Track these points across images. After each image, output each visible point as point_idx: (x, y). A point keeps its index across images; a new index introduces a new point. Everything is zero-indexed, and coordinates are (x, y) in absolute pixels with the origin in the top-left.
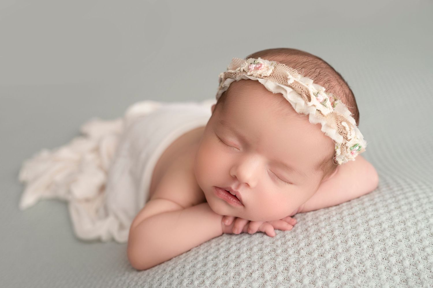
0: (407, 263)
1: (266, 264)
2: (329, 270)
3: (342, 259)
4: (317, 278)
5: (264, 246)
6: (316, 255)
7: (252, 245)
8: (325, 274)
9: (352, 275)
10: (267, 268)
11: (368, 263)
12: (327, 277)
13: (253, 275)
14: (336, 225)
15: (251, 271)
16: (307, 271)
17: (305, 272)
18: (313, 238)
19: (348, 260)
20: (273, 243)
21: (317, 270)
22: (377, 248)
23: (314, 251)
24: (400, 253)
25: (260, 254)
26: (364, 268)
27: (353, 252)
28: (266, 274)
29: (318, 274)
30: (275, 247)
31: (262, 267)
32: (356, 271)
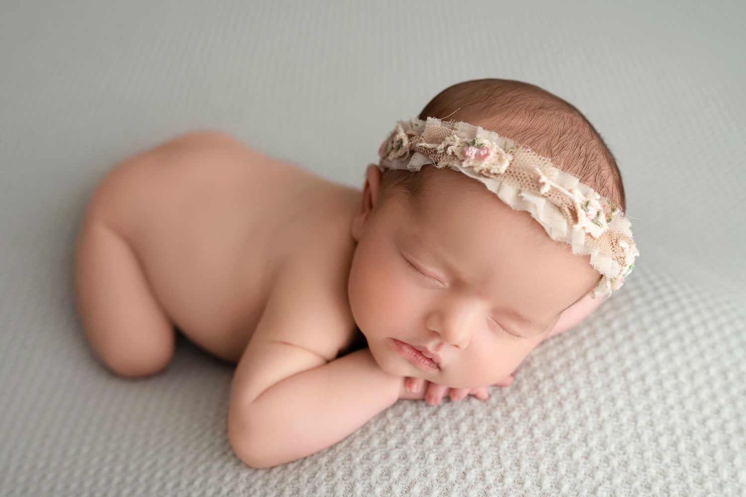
0: (682, 447)
1: (485, 456)
2: (577, 463)
3: (594, 442)
4: (562, 478)
5: (476, 422)
6: (556, 437)
7: (457, 419)
8: (573, 472)
9: (609, 470)
10: (487, 462)
11: (631, 449)
12: (575, 476)
13: (468, 477)
14: (580, 380)
15: (463, 469)
16: (546, 466)
17: (543, 468)
18: (549, 405)
19: (603, 444)
20: (490, 414)
21: (560, 464)
22: (642, 422)
23: (554, 428)
24: (672, 430)
25: (473, 436)
26: (625, 458)
27: (608, 429)
28: (488, 473)
29: (563, 471)
30: (493, 423)
31: (480, 460)
32: (615, 462)
